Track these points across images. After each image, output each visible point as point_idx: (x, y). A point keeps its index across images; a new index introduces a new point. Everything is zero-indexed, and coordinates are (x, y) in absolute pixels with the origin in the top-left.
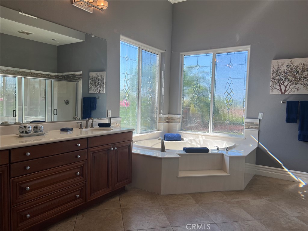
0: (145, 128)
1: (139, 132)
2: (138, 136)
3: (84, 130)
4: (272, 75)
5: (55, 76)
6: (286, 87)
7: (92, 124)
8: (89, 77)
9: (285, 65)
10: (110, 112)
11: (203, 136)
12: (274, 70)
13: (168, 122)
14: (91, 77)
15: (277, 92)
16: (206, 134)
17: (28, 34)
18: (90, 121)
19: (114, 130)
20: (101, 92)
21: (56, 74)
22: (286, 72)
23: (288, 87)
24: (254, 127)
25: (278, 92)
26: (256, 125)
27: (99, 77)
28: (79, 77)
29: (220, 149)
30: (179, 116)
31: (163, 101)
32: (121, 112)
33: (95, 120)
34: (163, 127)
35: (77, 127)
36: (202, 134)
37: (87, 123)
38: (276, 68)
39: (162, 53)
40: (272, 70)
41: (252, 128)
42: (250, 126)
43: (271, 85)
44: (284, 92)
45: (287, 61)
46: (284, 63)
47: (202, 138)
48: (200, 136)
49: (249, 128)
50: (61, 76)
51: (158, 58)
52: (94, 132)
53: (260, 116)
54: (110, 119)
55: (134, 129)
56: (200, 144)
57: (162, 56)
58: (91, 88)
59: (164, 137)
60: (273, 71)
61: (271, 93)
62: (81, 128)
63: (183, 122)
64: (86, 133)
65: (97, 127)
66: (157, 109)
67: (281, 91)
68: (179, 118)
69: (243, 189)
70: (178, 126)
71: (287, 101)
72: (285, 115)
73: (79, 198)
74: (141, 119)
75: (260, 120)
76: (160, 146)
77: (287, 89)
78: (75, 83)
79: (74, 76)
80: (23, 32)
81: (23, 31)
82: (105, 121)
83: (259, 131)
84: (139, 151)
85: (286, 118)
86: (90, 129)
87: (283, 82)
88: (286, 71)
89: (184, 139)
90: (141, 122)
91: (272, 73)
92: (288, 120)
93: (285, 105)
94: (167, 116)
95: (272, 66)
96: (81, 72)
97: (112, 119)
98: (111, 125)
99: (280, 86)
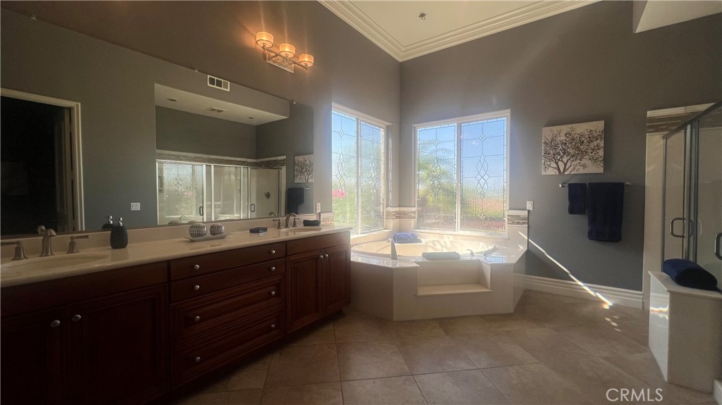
0: (367, 226)
1: (360, 232)
2: (358, 238)
3: (283, 230)
4: (543, 148)
5: (253, 163)
6: (565, 165)
7: (294, 221)
8: (294, 162)
9: (563, 134)
10: (319, 204)
11: (450, 237)
12: (547, 141)
13: (398, 217)
14: (297, 163)
15: (552, 172)
16: (453, 233)
17: (219, 111)
18: (292, 218)
19: (324, 230)
20: (310, 181)
21: (255, 161)
22: (565, 144)
23: (569, 164)
24: (521, 222)
25: (555, 172)
26: (524, 219)
27: (307, 162)
28: (282, 163)
29: (476, 253)
30: (414, 209)
31: (391, 188)
32: (334, 205)
33: (297, 216)
34: (392, 223)
35: (274, 226)
36: (449, 232)
37: (287, 220)
38: (550, 138)
39: (387, 127)
40: (543, 141)
41: (518, 223)
42: (514, 220)
43: (543, 162)
44: (564, 172)
45: (565, 128)
46: (561, 130)
47: (448, 238)
48: (445, 236)
49: (513, 223)
50: (262, 162)
51: (382, 132)
52: (297, 233)
53: (529, 206)
54: (320, 214)
55: (351, 228)
56: (446, 247)
57: (388, 129)
58: (297, 176)
59: (394, 239)
60: (545, 143)
61: (544, 173)
62: (279, 227)
63: (420, 217)
64: (287, 234)
65: (301, 226)
66: (383, 200)
67: (559, 169)
68: (414, 212)
69: (512, 311)
70: (413, 222)
71: (569, 184)
72: (566, 203)
73: (275, 328)
74: (362, 214)
75: (529, 211)
76: (389, 252)
77: (567, 167)
78: (277, 170)
79: (276, 162)
80: (214, 110)
81: (214, 108)
82: (312, 217)
83: (528, 227)
84: (360, 258)
85: (569, 208)
86: (291, 228)
87: (561, 157)
88: (565, 141)
89: (423, 240)
90: (362, 218)
91: (543, 145)
92: (572, 210)
93: (567, 190)
94: (397, 209)
95: (543, 136)
96: (285, 157)
97: (322, 215)
98: (321, 223)
99: (557, 163)
